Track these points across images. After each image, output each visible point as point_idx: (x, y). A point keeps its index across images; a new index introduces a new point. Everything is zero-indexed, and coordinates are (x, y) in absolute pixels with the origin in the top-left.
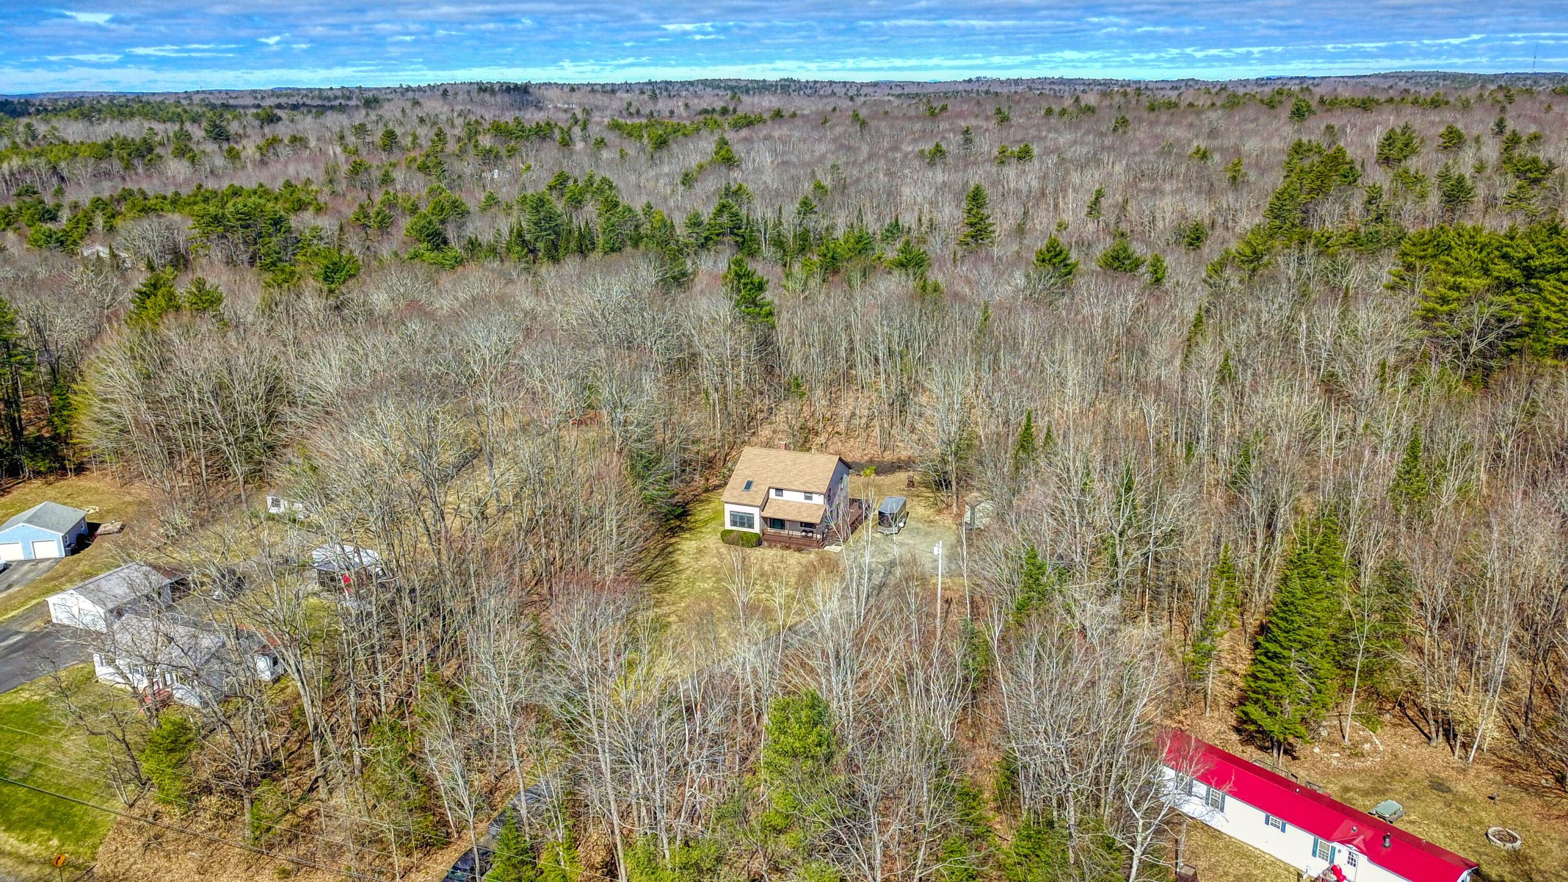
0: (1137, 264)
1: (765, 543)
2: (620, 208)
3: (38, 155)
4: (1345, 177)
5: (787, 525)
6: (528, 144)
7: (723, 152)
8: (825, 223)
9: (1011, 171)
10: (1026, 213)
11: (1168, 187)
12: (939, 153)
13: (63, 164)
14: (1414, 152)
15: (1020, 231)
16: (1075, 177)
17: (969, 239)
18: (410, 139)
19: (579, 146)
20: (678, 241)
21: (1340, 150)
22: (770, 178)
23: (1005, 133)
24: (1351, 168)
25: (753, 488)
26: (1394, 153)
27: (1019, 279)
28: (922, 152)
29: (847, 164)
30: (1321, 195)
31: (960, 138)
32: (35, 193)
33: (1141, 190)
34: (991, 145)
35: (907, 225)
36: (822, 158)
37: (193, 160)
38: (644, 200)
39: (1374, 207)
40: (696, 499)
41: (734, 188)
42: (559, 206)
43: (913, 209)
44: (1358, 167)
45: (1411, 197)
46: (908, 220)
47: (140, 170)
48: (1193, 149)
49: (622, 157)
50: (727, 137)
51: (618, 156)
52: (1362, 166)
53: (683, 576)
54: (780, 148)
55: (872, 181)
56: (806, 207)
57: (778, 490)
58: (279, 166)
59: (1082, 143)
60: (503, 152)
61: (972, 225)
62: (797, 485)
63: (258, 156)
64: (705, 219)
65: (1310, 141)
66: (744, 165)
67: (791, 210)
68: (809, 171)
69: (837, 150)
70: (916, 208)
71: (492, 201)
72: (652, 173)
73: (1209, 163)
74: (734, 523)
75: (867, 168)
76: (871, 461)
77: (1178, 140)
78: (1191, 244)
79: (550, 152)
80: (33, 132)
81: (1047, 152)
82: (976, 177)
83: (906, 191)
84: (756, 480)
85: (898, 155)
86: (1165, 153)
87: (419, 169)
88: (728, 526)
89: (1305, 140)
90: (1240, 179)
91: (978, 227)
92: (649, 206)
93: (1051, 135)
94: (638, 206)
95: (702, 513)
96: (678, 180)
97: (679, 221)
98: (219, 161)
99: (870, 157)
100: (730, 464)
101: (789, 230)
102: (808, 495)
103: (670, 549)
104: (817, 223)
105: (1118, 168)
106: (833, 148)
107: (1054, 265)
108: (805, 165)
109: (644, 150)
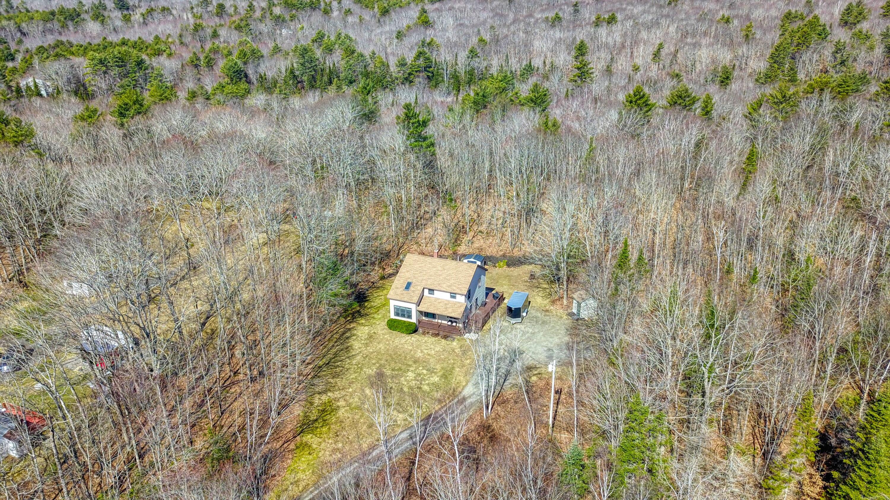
0: (694, 101)
1: (420, 330)
2: (356, 54)
3: (9, 19)
4: (820, 35)
5: (437, 317)
6: (303, 12)
7: (423, 18)
8: (485, 64)
9: (603, 31)
10: (612, 59)
11: (704, 42)
12: (558, 19)
13: (24, 25)
14: (864, 18)
15: (608, 71)
16: (644, 35)
17: (576, 78)
18: (233, 9)
19: (335, 14)
20: (392, 75)
21: (816, 17)
22: (451, 35)
23: (599, 6)
24: (824, 29)
25: (411, 288)
26: (851, 19)
27: (614, 115)
28: (547, 18)
29: (500, 26)
30: (805, 47)
31: (571, 9)
32: (5, 43)
33: (686, 44)
34: (590, 13)
35: (536, 66)
36: (484, 22)
37: (102, 22)
38: (371, 48)
39: (838, 56)
40: (373, 286)
41: (428, 40)
42: (318, 53)
43: (540, 55)
44: (828, 28)
45: (863, 48)
46: (537, 62)
47: (71, 28)
48: (719, 17)
49: (360, 20)
50: (426, 8)
51: (358, 21)
52: (830, 27)
53: (354, 362)
54: (459, 14)
55: (515, 37)
56: (473, 54)
57: (429, 290)
58: (153, 26)
59: (649, 12)
60: (288, 18)
61: (579, 69)
62: (444, 287)
63: (141, 20)
64: (409, 61)
65: (796, 11)
66: (436, 26)
67: (463, 55)
68: (476, 30)
69: (494, 16)
70: (543, 55)
71: (277, 50)
72: (378, 31)
73: (731, 26)
74: (397, 314)
75: (512, 28)
76: (504, 256)
77: (710, 11)
78: (722, 82)
79: (317, 17)
80: (11, 4)
81: (628, 18)
82: (581, 35)
83: (537, 44)
84: (414, 281)
85: (532, 20)
86: (701, 19)
87: (236, 28)
88: (393, 316)
89: (793, 11)
90: (751, 37)
91: (583, 70)
92: (374, 53)
93: (629, 8)
94: (367, 53)
95: (376, 300)
96: (394, 35)
97: (393, 62)
98: (118, 23)
99: (514, 22)
100: (401, 257)
101: (461, 69)
102: (453, 295)
103: (348, 334)
104: (479, 64)
105: (672, 29)
106: (491, 15)
107: (638, 105)
108: (473, 26)
109: (375, 16)
